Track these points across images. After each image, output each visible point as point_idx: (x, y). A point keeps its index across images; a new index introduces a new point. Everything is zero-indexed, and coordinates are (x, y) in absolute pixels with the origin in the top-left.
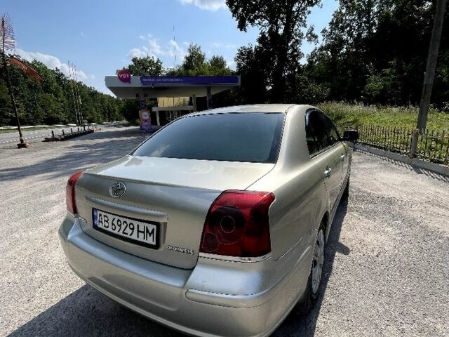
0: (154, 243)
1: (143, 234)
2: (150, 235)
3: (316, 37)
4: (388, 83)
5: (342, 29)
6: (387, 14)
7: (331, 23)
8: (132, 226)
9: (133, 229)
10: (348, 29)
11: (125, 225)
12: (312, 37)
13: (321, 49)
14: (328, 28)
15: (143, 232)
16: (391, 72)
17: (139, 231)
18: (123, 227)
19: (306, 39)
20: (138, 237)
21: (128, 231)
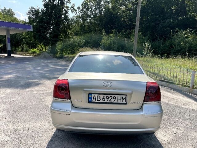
0: (126, 102)
1: (120, 100)
2: (124, 99)
3: (76, 10)
4: (112, 41)
5: (88, 9)
6: (108, 7)
7: (82, 5)
8: (114, 98)
9: (115, 99)
10: (91, 9)
11: (111, 98)
12: (73, 10)
13: (77, 17)
14: (81, 6)
15: (121, 99)
16: (113, 35)
17: (118, 99)
18: (110, 99)
19: (70, 10)
20: (118, 101)
21: (113, 100)
